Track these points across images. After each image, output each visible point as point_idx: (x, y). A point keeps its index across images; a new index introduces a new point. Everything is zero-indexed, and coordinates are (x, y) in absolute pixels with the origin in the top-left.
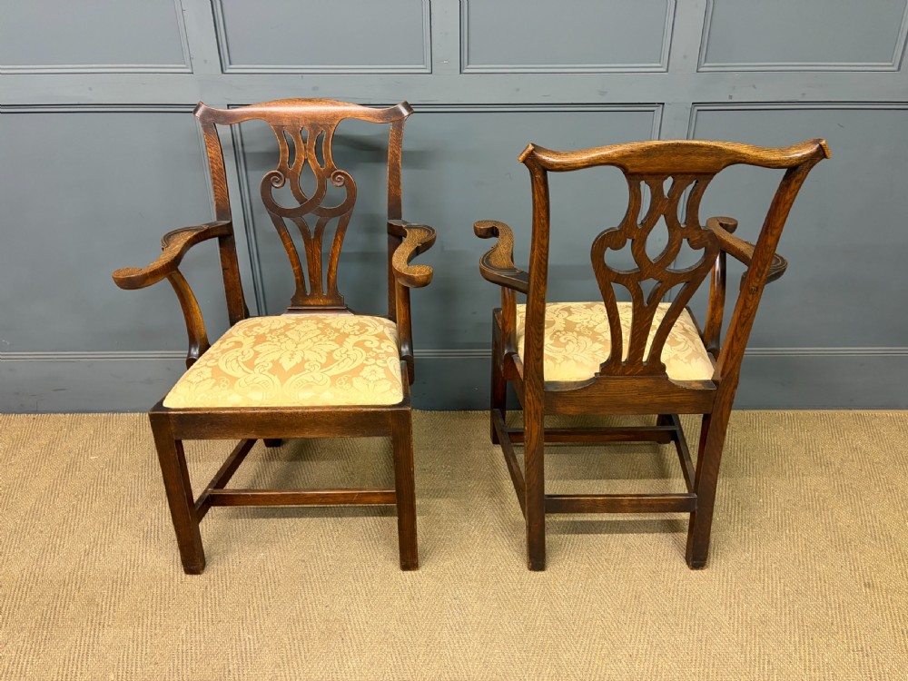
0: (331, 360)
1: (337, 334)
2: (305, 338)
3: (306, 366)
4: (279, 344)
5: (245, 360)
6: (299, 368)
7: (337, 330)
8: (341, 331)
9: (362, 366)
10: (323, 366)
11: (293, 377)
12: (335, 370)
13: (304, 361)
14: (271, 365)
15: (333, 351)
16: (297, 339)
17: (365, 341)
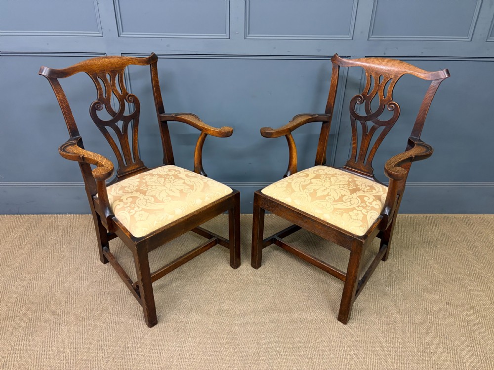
0: (341, 199)
1: (354, 187)
2: (338, 183)
3: (327, 198)
4: (323, 182)
5: (304, 184)
6: (323, 198)
7: (356, 185)
8: (359, 186)
9: (354, 209)
10: (335, 201)
11: (318, 201)
12: (339, 206)
13: (328, 195)
14: (312, 191)
15: (345, 195)
16: (333, 183)
17: (366, 196)
